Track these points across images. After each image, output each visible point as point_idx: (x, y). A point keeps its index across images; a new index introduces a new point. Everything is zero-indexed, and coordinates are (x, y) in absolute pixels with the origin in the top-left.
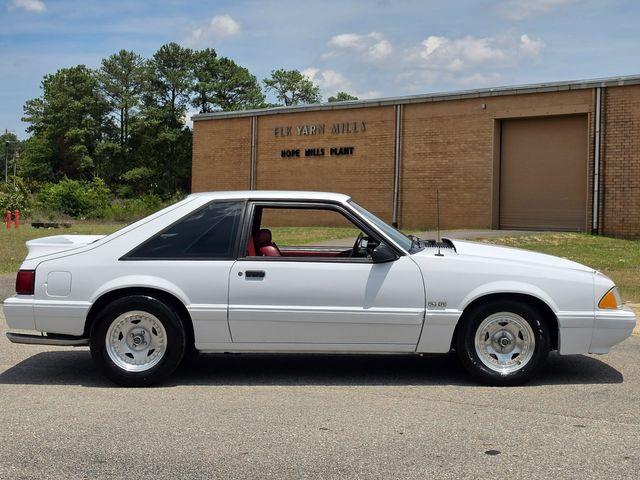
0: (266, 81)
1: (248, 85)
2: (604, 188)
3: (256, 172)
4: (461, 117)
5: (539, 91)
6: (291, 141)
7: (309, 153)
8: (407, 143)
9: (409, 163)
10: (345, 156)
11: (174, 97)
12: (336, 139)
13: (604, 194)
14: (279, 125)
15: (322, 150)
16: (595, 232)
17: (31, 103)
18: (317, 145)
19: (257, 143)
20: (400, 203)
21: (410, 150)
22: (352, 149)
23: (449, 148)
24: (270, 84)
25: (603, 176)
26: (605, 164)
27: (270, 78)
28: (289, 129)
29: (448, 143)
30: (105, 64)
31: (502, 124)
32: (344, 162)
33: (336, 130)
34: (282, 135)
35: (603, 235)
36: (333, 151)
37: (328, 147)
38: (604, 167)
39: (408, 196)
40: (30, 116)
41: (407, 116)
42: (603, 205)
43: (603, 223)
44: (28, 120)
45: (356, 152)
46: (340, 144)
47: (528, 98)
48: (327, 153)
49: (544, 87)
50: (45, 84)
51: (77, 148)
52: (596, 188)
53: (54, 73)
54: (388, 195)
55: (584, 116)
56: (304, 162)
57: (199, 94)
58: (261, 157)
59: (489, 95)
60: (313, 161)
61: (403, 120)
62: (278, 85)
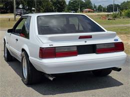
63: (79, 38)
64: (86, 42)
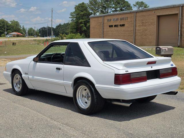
0: (134, 5)
1: (128, 6)
2: (181, 34)
3: (103, 32)
4: (149, 15)
5: (167, 7)
6: (111, 23)
7: (115, 26)
8: (137, 23)
9: (137, 28)
10: (123, 27)
11: (108, 10)
12: (121, 22)
13: (181, 36)
14: (108, 19)
15: (118, 25)
16: (179, 47)
17: (72, 13)
18: (117, 24)
19: (104, 23)
20: (135, 39)
21: (137, 25)
22: (124, 24)
23: (146, 24)
24: (135, 5)
25: (181, 31)
26: (182, 28)
27: (135, 4)
28: (111, 19)
29: (146, 23)
30: (90, 2)
31: (159, 17)
32: (123, 28)
33: (121, 19)
34: (109, 21)
35: (181, 47)
36: (120, 25)
37: (119, 24)
38: (182, 29)
39: (137, 37)
40: (71, 17)
41: (137, 15)
42: (181, 39)
43: (181, 44)
44: (71, 18)
45: (125, 25)
46: (122, 23)
47: (164, 10)
48: (119, 26)
49: (168, 6)
50: (75, 8)
51: (82, 25)
52: (179, 35)
53: (77, 5)
54: (132, 37)
55: (177, 14)
56: (114, 29)
57: (114, 9)
58: (105, 27)
59: (155, 9)
60: (116, 28)
61: (136, 17)
62: (137, 6)
63: (147, 64)
64: (152, 67)
